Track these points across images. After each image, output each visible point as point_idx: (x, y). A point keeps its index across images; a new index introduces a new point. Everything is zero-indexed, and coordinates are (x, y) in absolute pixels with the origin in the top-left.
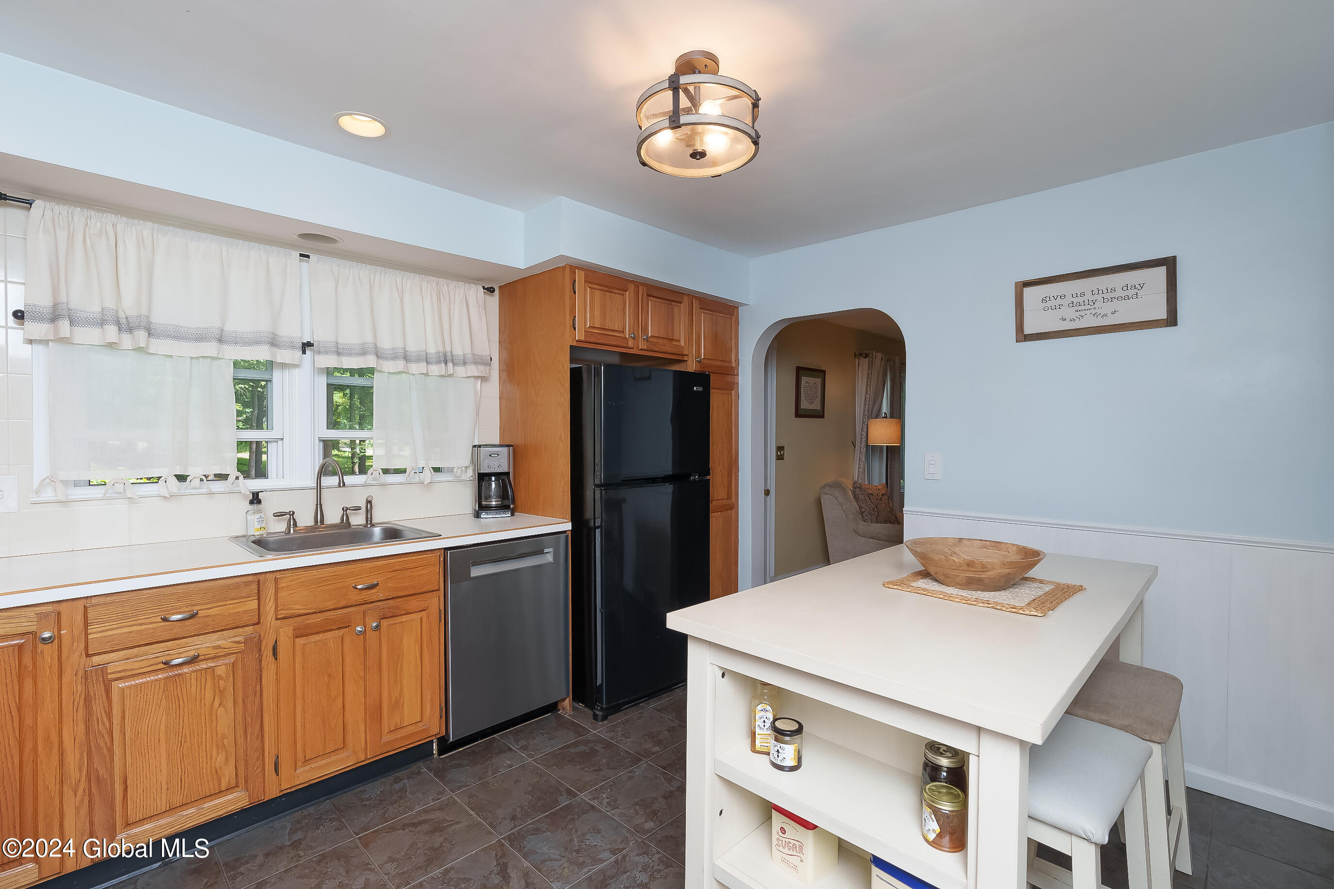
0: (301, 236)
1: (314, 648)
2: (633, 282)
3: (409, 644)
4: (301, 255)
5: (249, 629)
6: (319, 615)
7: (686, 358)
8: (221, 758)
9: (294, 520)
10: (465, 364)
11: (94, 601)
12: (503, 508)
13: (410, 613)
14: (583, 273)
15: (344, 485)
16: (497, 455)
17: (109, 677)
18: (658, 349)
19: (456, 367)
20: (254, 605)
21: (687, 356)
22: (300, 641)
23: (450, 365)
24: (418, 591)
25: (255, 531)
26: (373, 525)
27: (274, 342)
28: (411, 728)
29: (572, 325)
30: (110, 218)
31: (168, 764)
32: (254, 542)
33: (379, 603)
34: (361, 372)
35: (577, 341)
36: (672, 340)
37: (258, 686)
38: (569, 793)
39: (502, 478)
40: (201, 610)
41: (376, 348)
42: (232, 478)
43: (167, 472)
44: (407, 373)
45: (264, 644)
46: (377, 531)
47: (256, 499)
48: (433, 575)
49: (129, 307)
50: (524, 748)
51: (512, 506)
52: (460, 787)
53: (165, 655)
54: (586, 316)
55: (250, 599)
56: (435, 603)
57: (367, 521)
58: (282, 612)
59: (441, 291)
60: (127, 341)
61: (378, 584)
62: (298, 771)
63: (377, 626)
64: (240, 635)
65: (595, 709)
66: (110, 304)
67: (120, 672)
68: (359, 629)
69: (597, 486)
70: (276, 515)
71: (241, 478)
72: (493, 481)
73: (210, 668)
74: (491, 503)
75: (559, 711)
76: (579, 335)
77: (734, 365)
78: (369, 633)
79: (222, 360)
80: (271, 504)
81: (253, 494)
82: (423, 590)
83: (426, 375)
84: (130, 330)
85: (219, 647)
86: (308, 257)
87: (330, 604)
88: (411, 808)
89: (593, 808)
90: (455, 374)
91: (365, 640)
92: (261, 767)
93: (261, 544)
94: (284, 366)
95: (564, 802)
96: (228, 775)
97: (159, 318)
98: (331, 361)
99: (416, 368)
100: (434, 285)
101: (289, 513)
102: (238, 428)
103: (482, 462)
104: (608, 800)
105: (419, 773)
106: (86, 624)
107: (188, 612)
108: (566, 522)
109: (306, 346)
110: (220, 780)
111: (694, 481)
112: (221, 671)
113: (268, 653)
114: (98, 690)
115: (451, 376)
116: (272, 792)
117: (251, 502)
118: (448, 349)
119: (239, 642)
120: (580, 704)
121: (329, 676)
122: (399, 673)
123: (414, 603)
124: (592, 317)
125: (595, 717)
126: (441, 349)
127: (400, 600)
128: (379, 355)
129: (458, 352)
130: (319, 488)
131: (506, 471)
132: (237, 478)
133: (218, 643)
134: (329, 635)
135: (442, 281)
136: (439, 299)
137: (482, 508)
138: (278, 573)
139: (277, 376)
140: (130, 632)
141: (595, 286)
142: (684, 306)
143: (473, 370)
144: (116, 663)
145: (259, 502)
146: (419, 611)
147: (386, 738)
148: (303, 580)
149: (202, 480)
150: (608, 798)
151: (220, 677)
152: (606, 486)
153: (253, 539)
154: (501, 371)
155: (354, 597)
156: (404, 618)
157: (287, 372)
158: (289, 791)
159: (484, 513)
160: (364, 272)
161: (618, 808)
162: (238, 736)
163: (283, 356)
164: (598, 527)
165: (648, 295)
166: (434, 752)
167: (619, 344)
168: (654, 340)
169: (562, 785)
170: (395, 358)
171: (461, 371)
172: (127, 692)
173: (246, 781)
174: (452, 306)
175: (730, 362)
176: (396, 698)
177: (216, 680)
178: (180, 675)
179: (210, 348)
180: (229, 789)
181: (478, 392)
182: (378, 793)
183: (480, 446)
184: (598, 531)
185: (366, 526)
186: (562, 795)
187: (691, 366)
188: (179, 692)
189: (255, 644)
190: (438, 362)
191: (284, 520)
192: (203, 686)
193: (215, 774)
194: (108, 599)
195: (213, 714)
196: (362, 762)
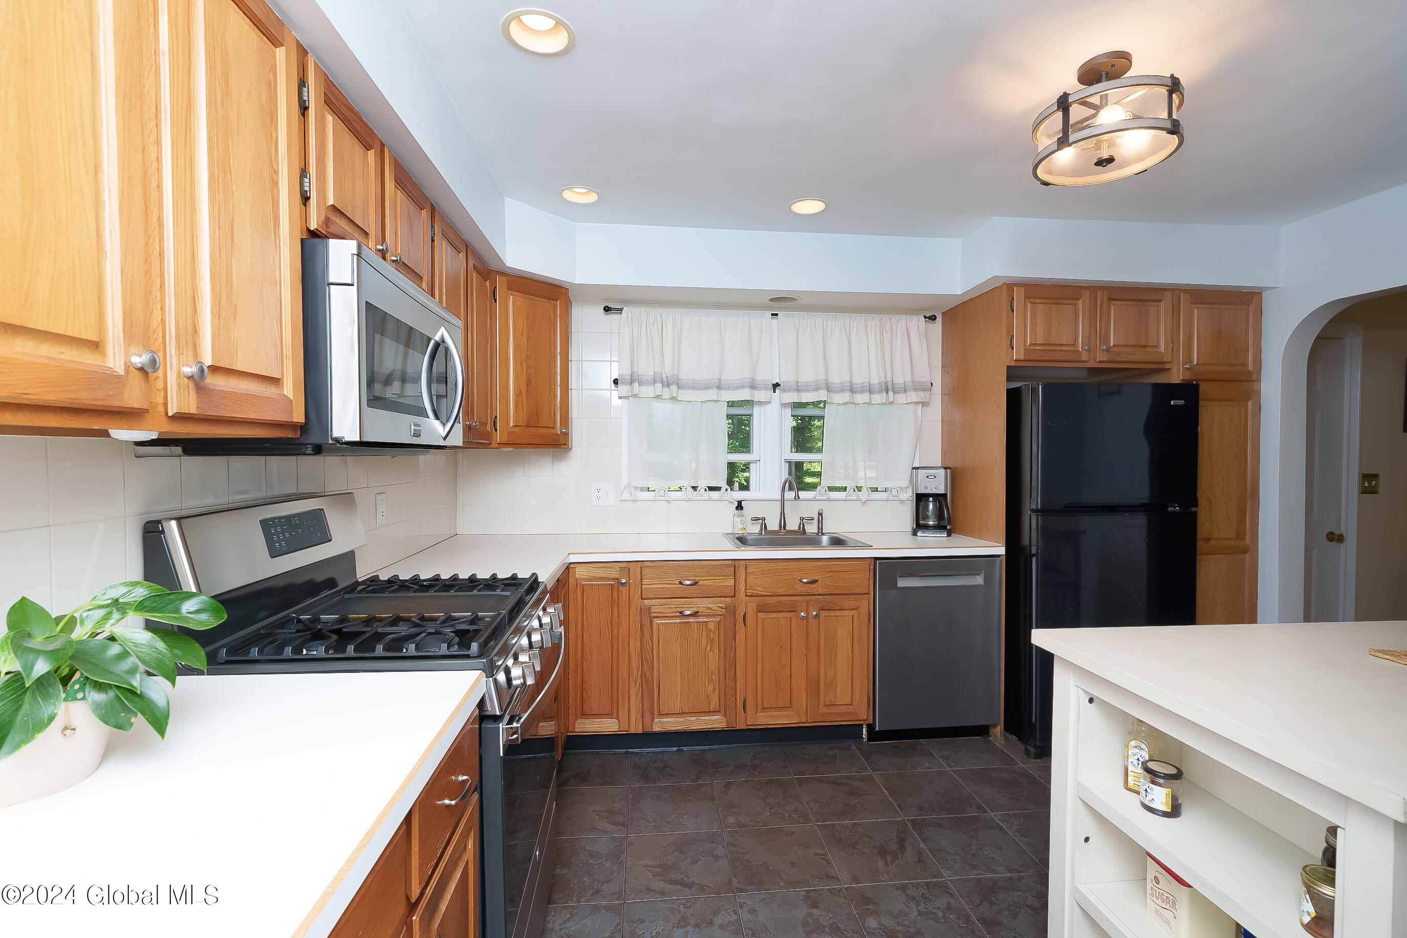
0: (771, 300)
1: (770, 623)
2: (1087, 288)
3: (843, 637)
4: (772, 315)
5: (729, 599)
6: (775, 598)
7: (1167, 366)
8: (710, 688)
9: (765, 523)
10: (905, 391)
11: (646, 564)
12: (939, 527)
13: (844, 610)
14: (1023, 289)
15: (799, 498)
16: (934, 477)
17: (653, 614)
18: (1124, 360)
19: (897, 395)
20: (732, 582)
21: (1170, 362)
22: (761, 615)
23: (891, 393)
24: (850, 592)
25: (739, 531)
26: (823, 534)
27: (753, 386)
28: (843, 708)
29: (1009, 344)
30: (659, 311)
31: (681, 681)
32: (737, 538)
33: (820, 597)
34: (816, 404)
35: (1015, 360)
36: (1146, 346)
37: (733, 643)
38: (979, 807)
39: (939, 499)
40: (700, 580)
41: (827, 383)
42: (723, 490)
43: (687, 483)
44: (852, 403)
45: (738, 613)
46: (825, 539)
47: (740, 507)
48: (863, 579)
49: (668, 370)
50: (945, 758)
51: (948, 527)
52: (880, 770)
53: (681, 608)
54: (1025, 333)
55: (729, 577)
56: (865, 604)
57: (819, 530)
58: (750, 591)
59: (884, 326)
60: (666, 393)
61: (818, 580)
62: (758, 714)
63: (816, 615)
64: (722, 603)
65: (1028, 744)
66: (658, 370)
67: (657, 613)
68: (802, 614)
69: (1032, 511)
70: (753, 519)
71: (729, 490)
72: (931, 502)
73: (706, 622)
74: (928, 522)
75: (990, 737)
76: (1017, 354)
77: (1251, 368)
78: (811, 620)
79: (720, 402)
80: (750, 511)
81: (738, 502)
82: (855, 591)
83: (869, 403)
84: (668, 385)
85: (710, 609)
86: (777, 315)
87: (782, 591)
88: (837, 772)
89: (1001, 828)
90: (895, 401)
91: (807, 624)
92: (734, 703)
93: (742, 540)
94: (760, 403)
95: (972, 813)
96: (714, 704)
97: (686, 375)
98: (793, 397)
99: (861, 398)
100: (878, 322)
101: (762, 519)
102: (728, 453)
103: (919, 483)
104: (1018, 827)
105: (849, 748)
106: (641, 578)
107: (693, 580)
108: (1001, 546)
109: (776, 386)
110: (710, 703)
111: (1174, 513)
112: (711, 626)
113: (740, 620)
114: (646, 621)
115: (892, 403)
116: (741, 726)
117: (737, 508)
118: (889, 379)
119: (722, 608)
120: (1014, 736)
121: (781, 647)
122: (833, 659)
123: (846, 602)
124: (1034, 334)
125: (1027, 752)
126: (883, 380)
127: (836, 597)
128: (829, 389)
129: (899, 380)
130: (783, 501)
131: (943, 492)
132: (726, 490)
133: (710, 606)
134: (781, 615)
135: (885, 317)
136: (882, 334)
137: (920, 526)
138: (747, 561)
139: (756, 411)
140: (663, 588)
141: (1038, 301)
142: (1164, 307)
143: (913, 396)
144: (655, 605)
145: (742, 508)
146: (852, 609)
147: (822, 710)
148: (763, 569)
149: (706, 490)
150: (1019, 825)
151: (711, 630)
152: (1043, 511)
153: (737, 536)
154: (943, 394)
155: (800, 588)
156: (839, 613)
157: (762, 408)
158: (752, 727)
159: (920, 532)
160: (818, 320)
161: (1027, 837)
162: (721, 675)
163: (759, 396)
164: (1034, 555)
165: (1110, 299)
166: (864, 736)
167: (1067, 358)
168: (1117, 349)
169: (974, 799)
170: (842, 390)
171: (901, 398)
172: (661, 626)
173: (725, 711)
174: (894, 338)
175: (1245, 364)
176: (831, 679)
177: (709, 632)
178: (688, 622)
179: (712, 394)
180: (715, 712)
181: (919, 417)
182: (815, 752)
183: (918, 468)
184: (1034, 559)
185: (817, 534)
186: (971, 807)
187: (1177, 376)
188: (688, 634)
189: (731, 611)
190: (880, 392)
191: (758, 523)
192: (701, 634)
193: (707, 698)
194: (652, 564)
195: (707, 655)
196: (804, 723)
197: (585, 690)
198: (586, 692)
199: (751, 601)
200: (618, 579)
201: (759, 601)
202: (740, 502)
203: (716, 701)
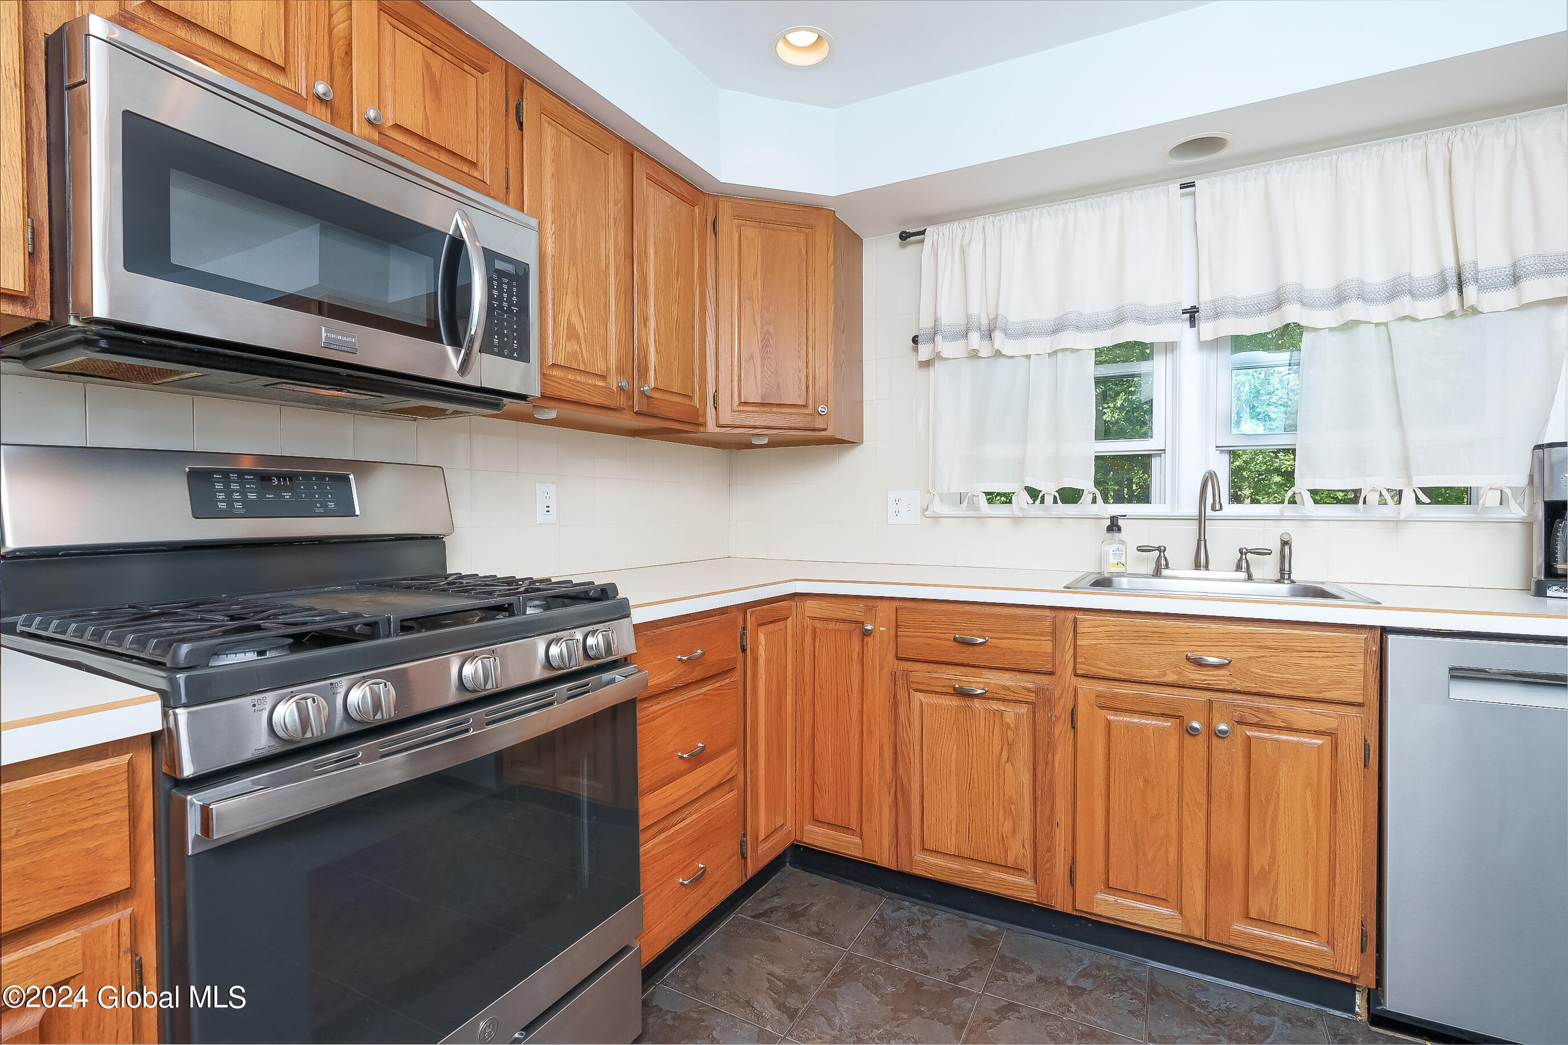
0: (1174, 153)
1: (1124, 732)
4: (1182, 186)
5: (1042, 677)
6: (1136, 686)
8: (1009, 826)
9: (1166, 559)
10: (1515, 281)
11: (905, 603)
13: (1295, 730)
15: (1248, 516)
17: (912, 685)
19: (1489, 293)
20: (1048, 648)
22: (1104, 715)
23: (1471, 291)
24: (1315, 696)
25: (1111, 568)
26: (1293, 582)
27: (1143, 318)
30: (980, 221)
31: (957, 801)
33: (1234, 696)
37: (1053, 756)
40: (994, 638)
41: (1302, 290)
42: (1087, 498)
45: (1059, 703)
47: (1114, 526)
49: (990, 311)
53: (957, 680)
55: (1043, 638)
56: (1353, 726)
57: (1279, 574)
58: (1083, 666)
61: (1231, 662)
62: (1099, 897)
63: (1226, 732)
64: (1030, 682)
66: (974, 312)
67: (920, 683)
68: (1197, 726)
70: (1140, 549)
71: (1099, 498)
73: (999, 710)
78: (1216, 740)
79: (1080, 352)
80: (1133, 534)
81: (1112, 518)
82: (1327, 696)
84: (990, 334)
85: (1009, 689)
86: (1192, 185)
87: (1150, 674)
90: (1479, 305)
91: (1207, 748)
94: (1164, 348)
98: (1229, 327)
101: (1159, 549)
102: (1096, 439)
103: (1554, 480)
106: (898, 624)
107: (979, 636)
110: (1006, 851)
112: (1010, 719)
113: (1065, 717)
114: (904, 696)
115: (1471, 309)
116: (1066, 907)
118: (1467, 260)
119: (1029, 690)
121: (1146, 780)
122: (1268, 827)
123: (1302, 714)
126: (1447, 265)
127: (1274, 700)
128: (1306, 301)
130: (1203, 518)
132: (1095, 497)
133: (1008, 681)
134: (1147, 720)
137: (1554, 574)
138: (1078, 612)
139: (1159, 364)
140: (929, 645)
144: (917, 671)
146: (1319, 733)
147: (1240, 925)
148: (1110, 629)
151: (1009, 727)
155: (1197, 674)
156: (1284, 736)
157: (1169, 357)
158: (1087, 916)
159: (1556, 587)
163: (1162, 333)
166: (1359, 1008)
170: (1339, 300)
171: (1503, 298)
172: (925, 705)
173: (1034, 871)
177: (1005, 729)
178: (970, 705)
179: (1066, 339)
180: (1015, 869)
183: (1549, 446)
185: (1279, 581)
188: (969, 725)
189: (1047, 698)
190: (1440, 292)
191: (1152, 556)
192: (991, 729)
193: (1001, 843)
194: (913, 605)
195: (1001, 770)
196: (1197, 939)
197: (816, 783)
198: (818, 786)
199: (1084, 685)
200: (862, 623)
201: (1101, 687)
202: (1114, 519)
203: (1019, 850)
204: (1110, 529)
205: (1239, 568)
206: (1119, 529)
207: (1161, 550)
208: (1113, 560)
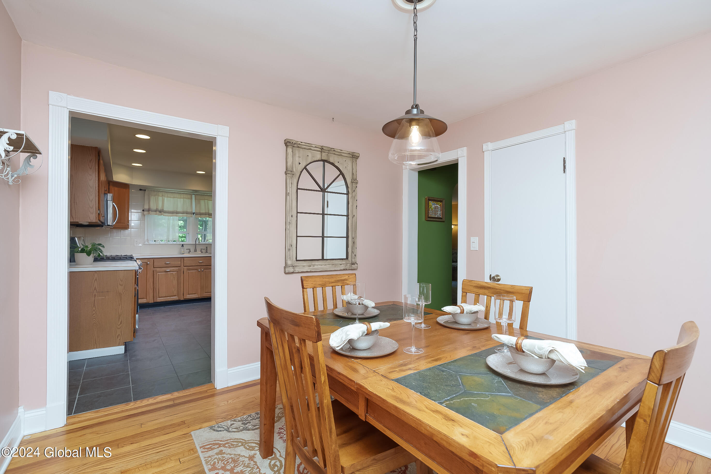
6: (192, 267)
8: (174, 289)
11: (155, 258)
20: (180, 263)
22: (188, 271)
27: (187, 213)
31: (165, 288)
37: (180, 279)
40: (171, 262)
49: (160, 208)
58: (185, 265)
62: (187, 296)
63: (203, 271)
68: (199, 270)
84: (161, 212)
87: (194, 265)
91: (201, 273)
109: (194, 213)
113: (182, 272)
116: (182, 299)
119: (177, 270)
121: (193, 279)
130: (196, 244)
133: (174, 269)
134: (194, 271)
138: (184, 258)
148: (189, 259)
155: (199, 264)
172: (159, 274)
173: (178, 295)
177: (173, 275)
180: (175, 296)
188: (167, 276)
189: (180, 270)
192: (171, 276)
193: (172, 293)
195: (173, 281)
196: (200, 297)
199: (185, 268)
200: (147, 263)
201: (187, 267)
202: (183, 245)
203: (175, 293)
204: (182, 246)
205: (201, 251)
206: (183, 246)
207: (190, 249)
208: (183, 251)
